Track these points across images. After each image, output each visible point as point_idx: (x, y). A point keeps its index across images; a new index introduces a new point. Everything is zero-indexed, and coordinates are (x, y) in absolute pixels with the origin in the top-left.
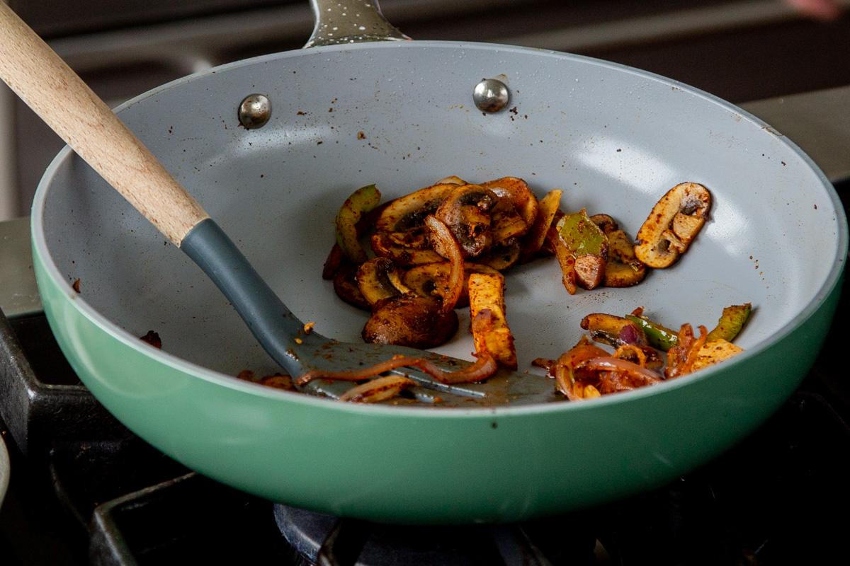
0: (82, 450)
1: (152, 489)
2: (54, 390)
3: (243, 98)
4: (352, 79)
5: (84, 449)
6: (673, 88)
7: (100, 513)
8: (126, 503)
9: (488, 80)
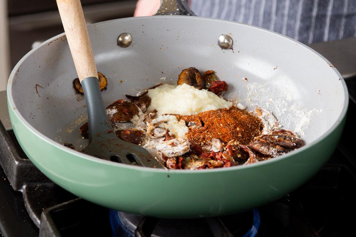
0: (38, 186)
1: (66, 203)
2: (26, 161)
3: (120, 34)
4: (167, 30)
5: (39, 186)
6: (296, 44)
7: (44, 213)
8: (56, 209)
9: (225, 35)
